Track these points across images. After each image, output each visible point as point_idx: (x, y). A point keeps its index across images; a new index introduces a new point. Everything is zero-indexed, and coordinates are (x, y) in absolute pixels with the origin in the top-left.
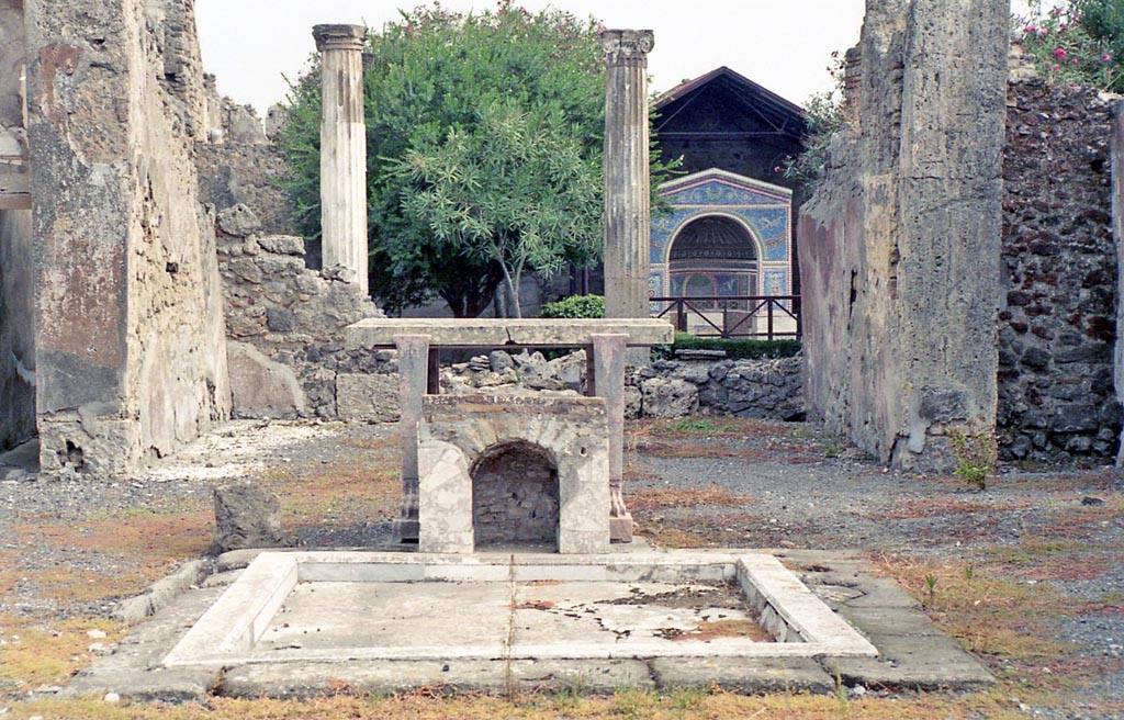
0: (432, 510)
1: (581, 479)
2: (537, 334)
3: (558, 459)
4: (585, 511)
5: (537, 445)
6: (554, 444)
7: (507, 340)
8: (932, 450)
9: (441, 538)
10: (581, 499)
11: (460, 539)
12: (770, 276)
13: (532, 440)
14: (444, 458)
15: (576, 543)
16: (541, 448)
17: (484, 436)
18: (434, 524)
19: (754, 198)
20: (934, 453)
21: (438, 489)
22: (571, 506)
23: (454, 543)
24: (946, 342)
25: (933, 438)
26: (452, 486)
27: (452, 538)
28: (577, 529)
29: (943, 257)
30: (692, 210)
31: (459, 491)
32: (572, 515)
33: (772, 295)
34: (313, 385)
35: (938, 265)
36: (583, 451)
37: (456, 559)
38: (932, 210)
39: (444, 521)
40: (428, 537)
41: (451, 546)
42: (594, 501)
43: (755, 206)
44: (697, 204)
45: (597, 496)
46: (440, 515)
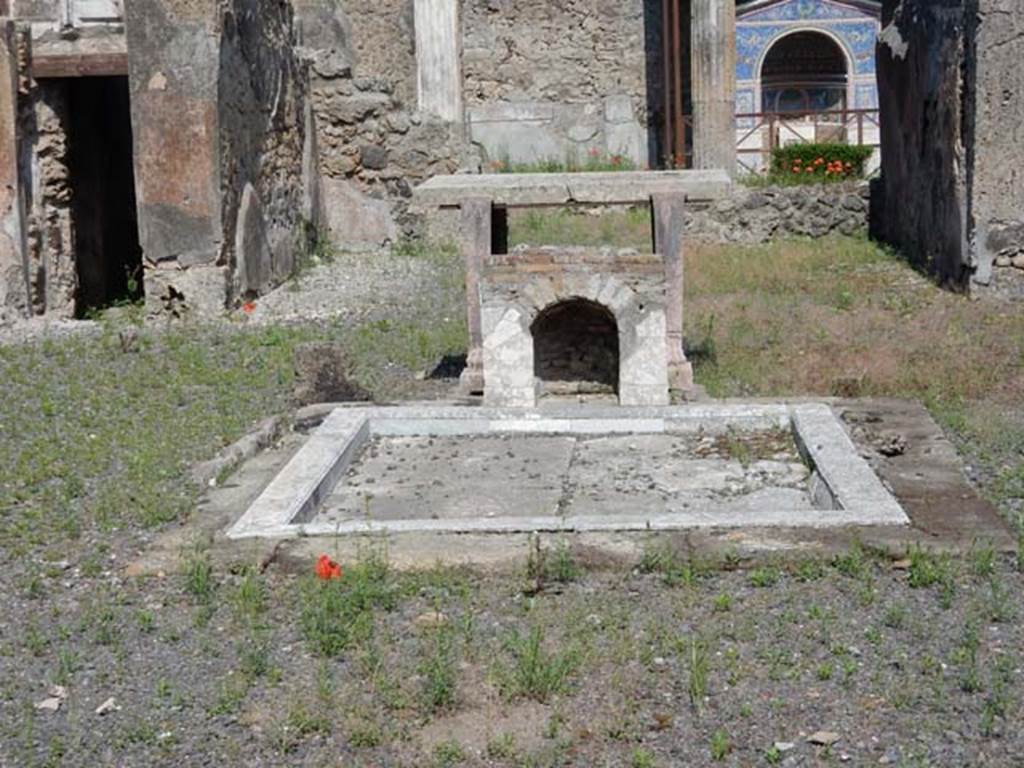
0: (496, 367)
1: (639, 334)
2: (598, 192)
3: (616, 316)
4: (644, 366)
5: (596, 303)
6: (613, 301)
7: (568, 198)
8: (998, 280)
9: (505, 393)
10: (640, 354)
11: (523, 394)
12: (861, 89)
13: (592, 297)
14: (506, 316)
15: (636, 396)
16: (600, 305)
17: (545, 295)
18: (498, 380)
19: (844, 13)
20: (1000, 285)
21: (501, 346)
22: (630, 361)
23: (517, 398)
24: (1014, 174)
25: (1001, 269)
26: (514, 343)
27: (515, 392)
28: (637, 382)
29: (1011, 91)
30: (783, 26)
31: (521, 349)
32: (632, 370)
33: (863, 107)
34: (407, 220)
35: (1007, 99)
36: (641, 307)
37: (519, 414)
38: (999, 45)
39: (508, 378)
40: (492, 392)
41: (515, 400)
42: (653, 355)
43: (845, 20)
44: (788, 19)
45: (656, 350)
46: (503, 372)
